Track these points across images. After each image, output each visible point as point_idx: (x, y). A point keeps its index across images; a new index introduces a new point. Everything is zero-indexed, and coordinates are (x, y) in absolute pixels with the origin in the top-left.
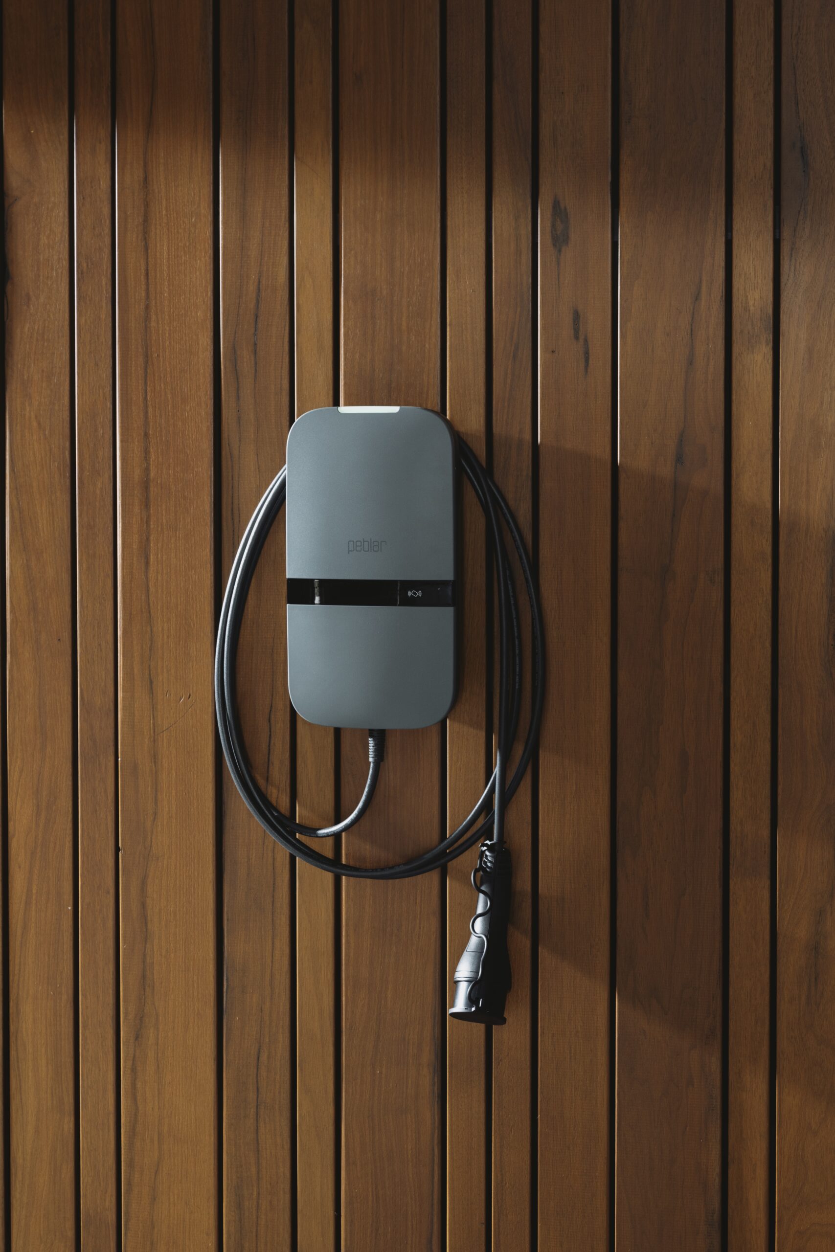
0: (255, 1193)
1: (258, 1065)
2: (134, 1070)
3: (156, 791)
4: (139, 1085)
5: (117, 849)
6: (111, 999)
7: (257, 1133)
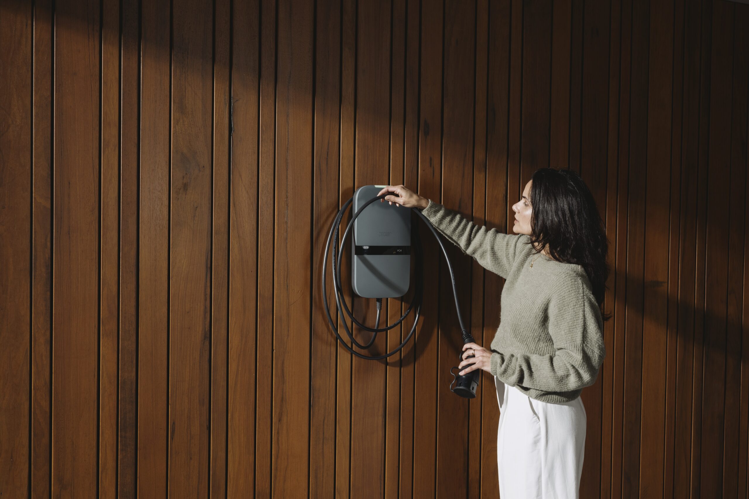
0: (322, 471)
1: (324, 424)
2: (278, 433)
3: (289, 327)
4: (280, 438)
5: (273, 350)
6: (269, 408)
7: (323, 449)
